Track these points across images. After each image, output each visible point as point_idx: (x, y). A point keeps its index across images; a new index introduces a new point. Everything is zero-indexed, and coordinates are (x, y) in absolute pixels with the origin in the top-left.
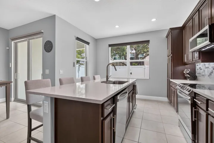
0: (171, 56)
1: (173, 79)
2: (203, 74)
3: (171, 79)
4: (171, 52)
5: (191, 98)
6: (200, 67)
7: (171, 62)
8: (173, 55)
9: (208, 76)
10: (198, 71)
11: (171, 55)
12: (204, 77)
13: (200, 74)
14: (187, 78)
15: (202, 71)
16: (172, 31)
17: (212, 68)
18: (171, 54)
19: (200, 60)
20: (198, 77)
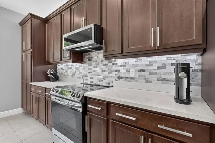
0: (31, 52)
1: (34, 81)
2: (66, 74)
3: (31, 82)
4: (31, 46)
5: (82, 105)
6: (62, 67)
7: (31, 59)
8: (33, 50)
9: (72, 76)
10: (59, 72)
11: (32, 50)
12: (67, 77)
13: (62, 74)
14: (50, 79)
15: (64, 71)
16: (32, 18)
17: (75, 68)
18: (31, 48)
19: (71, 60)
20: (59, 77)
